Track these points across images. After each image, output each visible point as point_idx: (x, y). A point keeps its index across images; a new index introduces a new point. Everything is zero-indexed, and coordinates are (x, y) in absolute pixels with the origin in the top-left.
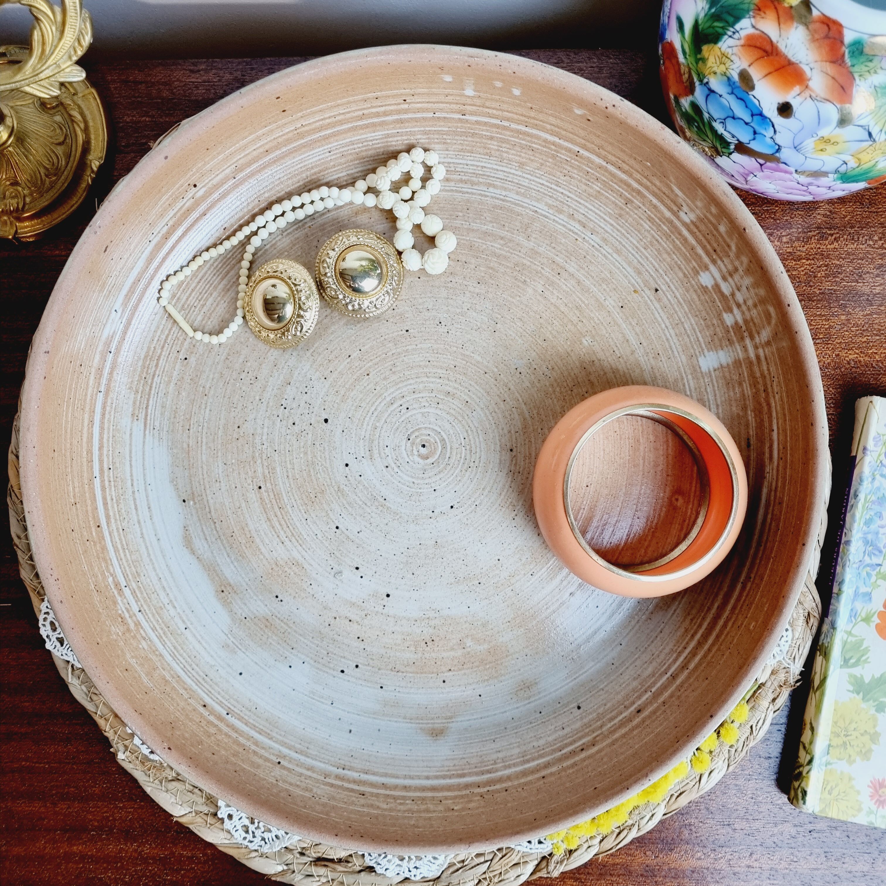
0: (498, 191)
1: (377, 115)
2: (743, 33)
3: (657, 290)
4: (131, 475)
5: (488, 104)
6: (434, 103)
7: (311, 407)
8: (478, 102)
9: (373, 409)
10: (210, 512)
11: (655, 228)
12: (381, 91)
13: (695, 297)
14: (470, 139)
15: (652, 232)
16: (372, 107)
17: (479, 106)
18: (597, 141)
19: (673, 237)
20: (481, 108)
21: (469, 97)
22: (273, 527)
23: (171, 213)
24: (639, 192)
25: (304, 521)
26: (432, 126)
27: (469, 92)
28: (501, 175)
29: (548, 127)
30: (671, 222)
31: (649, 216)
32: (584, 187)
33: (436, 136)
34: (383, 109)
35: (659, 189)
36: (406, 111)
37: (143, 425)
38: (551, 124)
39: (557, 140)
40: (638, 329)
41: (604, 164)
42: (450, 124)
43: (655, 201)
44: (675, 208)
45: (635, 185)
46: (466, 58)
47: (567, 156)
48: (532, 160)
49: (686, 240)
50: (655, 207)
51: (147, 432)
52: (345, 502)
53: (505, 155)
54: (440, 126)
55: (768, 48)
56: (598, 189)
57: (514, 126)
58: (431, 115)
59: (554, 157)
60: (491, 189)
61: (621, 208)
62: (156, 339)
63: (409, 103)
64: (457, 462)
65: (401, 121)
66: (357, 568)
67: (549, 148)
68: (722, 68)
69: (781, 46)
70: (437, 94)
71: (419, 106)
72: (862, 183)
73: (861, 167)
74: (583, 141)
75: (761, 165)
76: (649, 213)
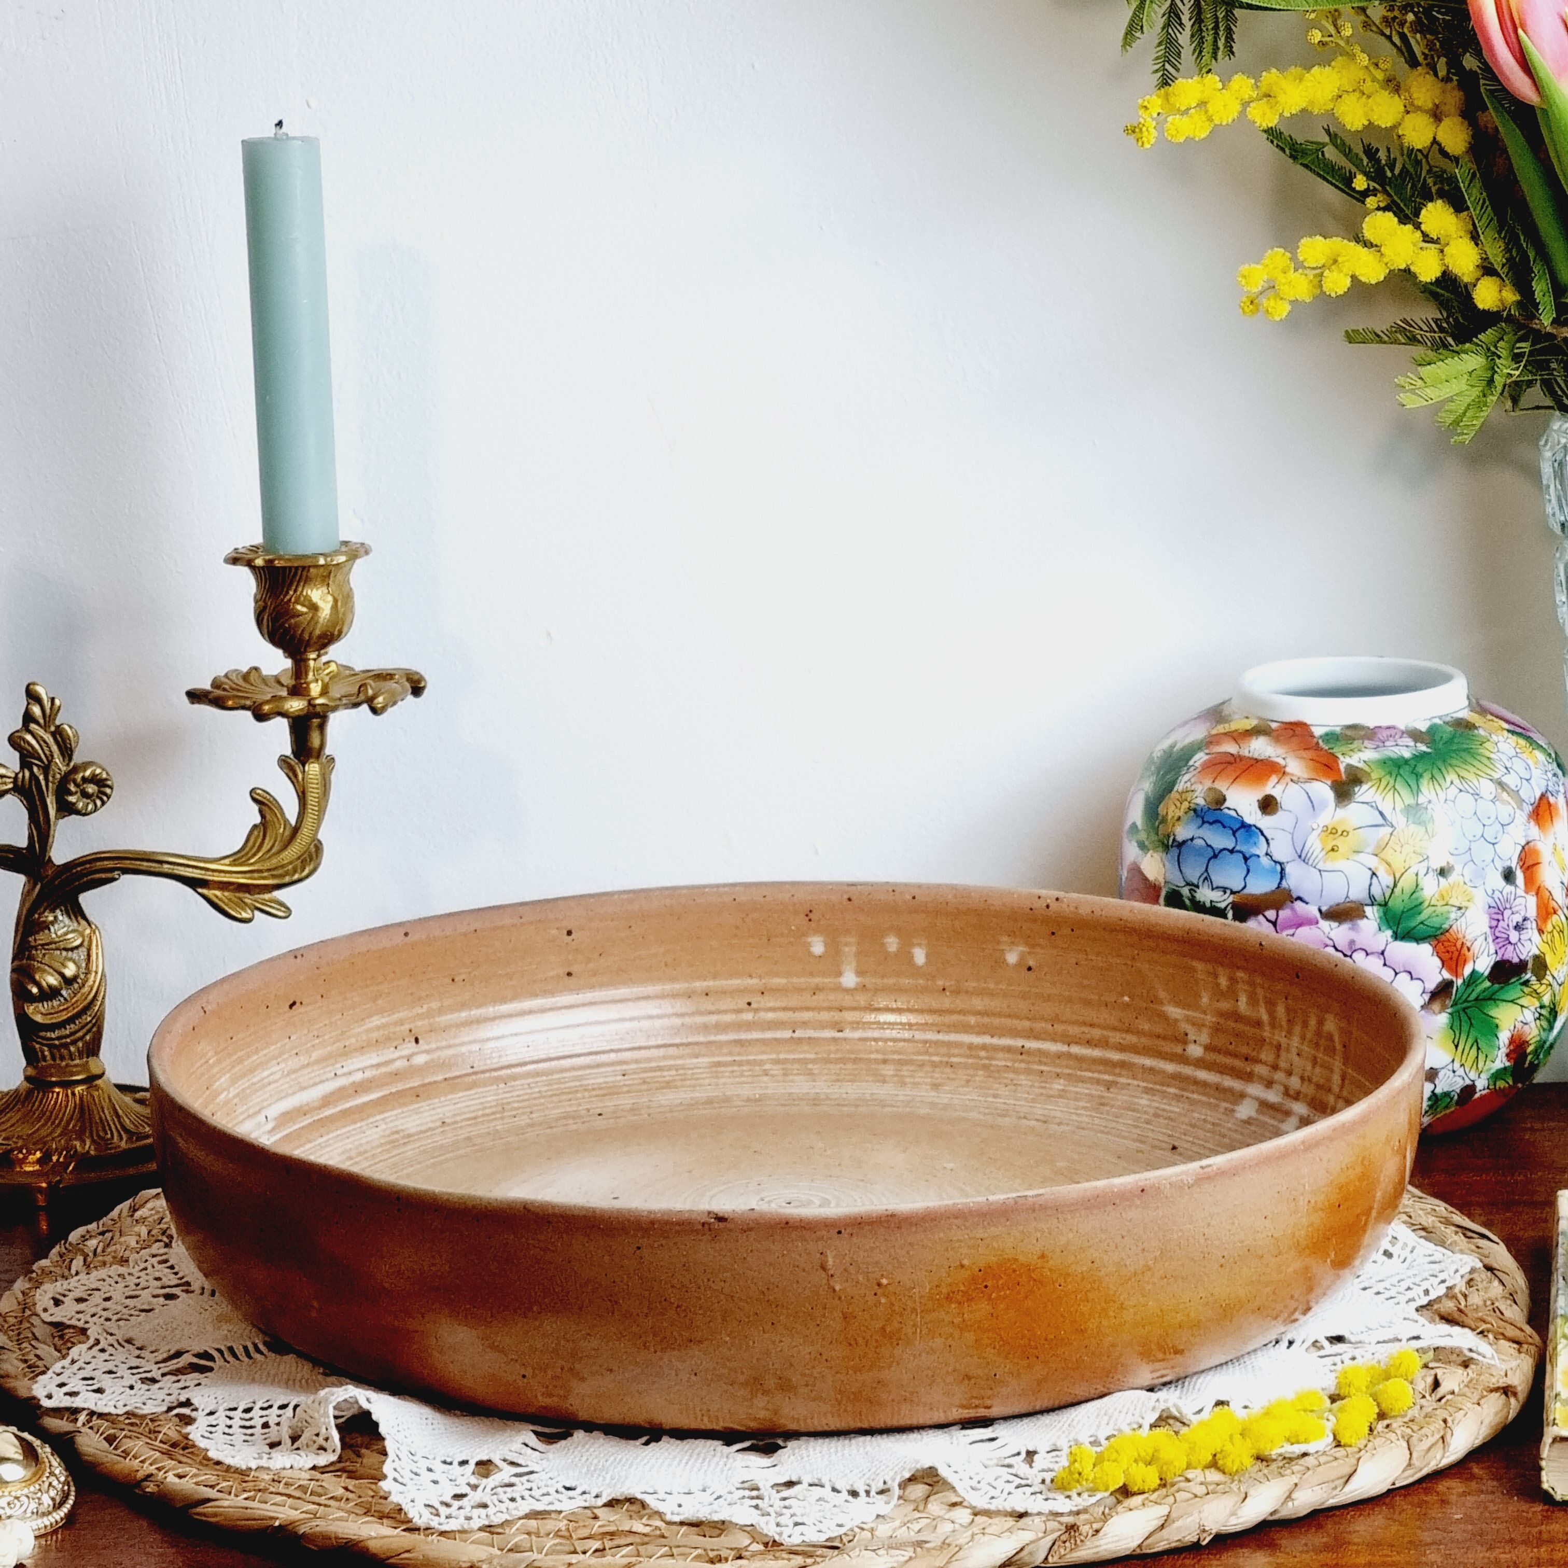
1: (705, 1029)
3: (1174, 1148)
5: (878, 1002)
6: (794, 1010)
8: (862, 999)
11: (1157, 1098)
12: (715, 979)
13: (1235, 1135)
14: (850, 1065)
15: (1155, 1104)
16: (699, 1012)
17: (864, 1009)
18: (1048, 1009)
19: (1186, 1094)
20: (867, 1014)
21: (847, 991)
24: (1122, 1064)
26: (789, 1052)
27: (849, 978)
29: (972, 1020)
30: (1178, 1076)
31: (1146, 1088)
32: (1037, 1091)
34: (714, 1019)
35: (1151, 1037)
36: (749, 1026)
38: (977, 1014)
39: (987, 1040)
41: (1065, 1048)
42: (818, 1048)
43: (1148, 1062)
44: (1178, 1049)
45: (1116, 1056)
47: (1007, 1059)
48: (952, 1080)
49: (1205, 1084)
50: (1152, 1070)
53: (908, 1079)
54: (801, 1052)
56: (1061, 1087)
57: (918, 1036)
58: (787, 1034)
59: (985, 1067)
61: (1101, 1098)
63: (756, 1010)
65: (742, 1043)
67: (978, 1057)
70: (799, 990)
71: (771, 1016)
72: (1426, 949)
73: (1399, 885)
74: (1027, 1024)
75: (1274, 924)
76: (1144, 1084)
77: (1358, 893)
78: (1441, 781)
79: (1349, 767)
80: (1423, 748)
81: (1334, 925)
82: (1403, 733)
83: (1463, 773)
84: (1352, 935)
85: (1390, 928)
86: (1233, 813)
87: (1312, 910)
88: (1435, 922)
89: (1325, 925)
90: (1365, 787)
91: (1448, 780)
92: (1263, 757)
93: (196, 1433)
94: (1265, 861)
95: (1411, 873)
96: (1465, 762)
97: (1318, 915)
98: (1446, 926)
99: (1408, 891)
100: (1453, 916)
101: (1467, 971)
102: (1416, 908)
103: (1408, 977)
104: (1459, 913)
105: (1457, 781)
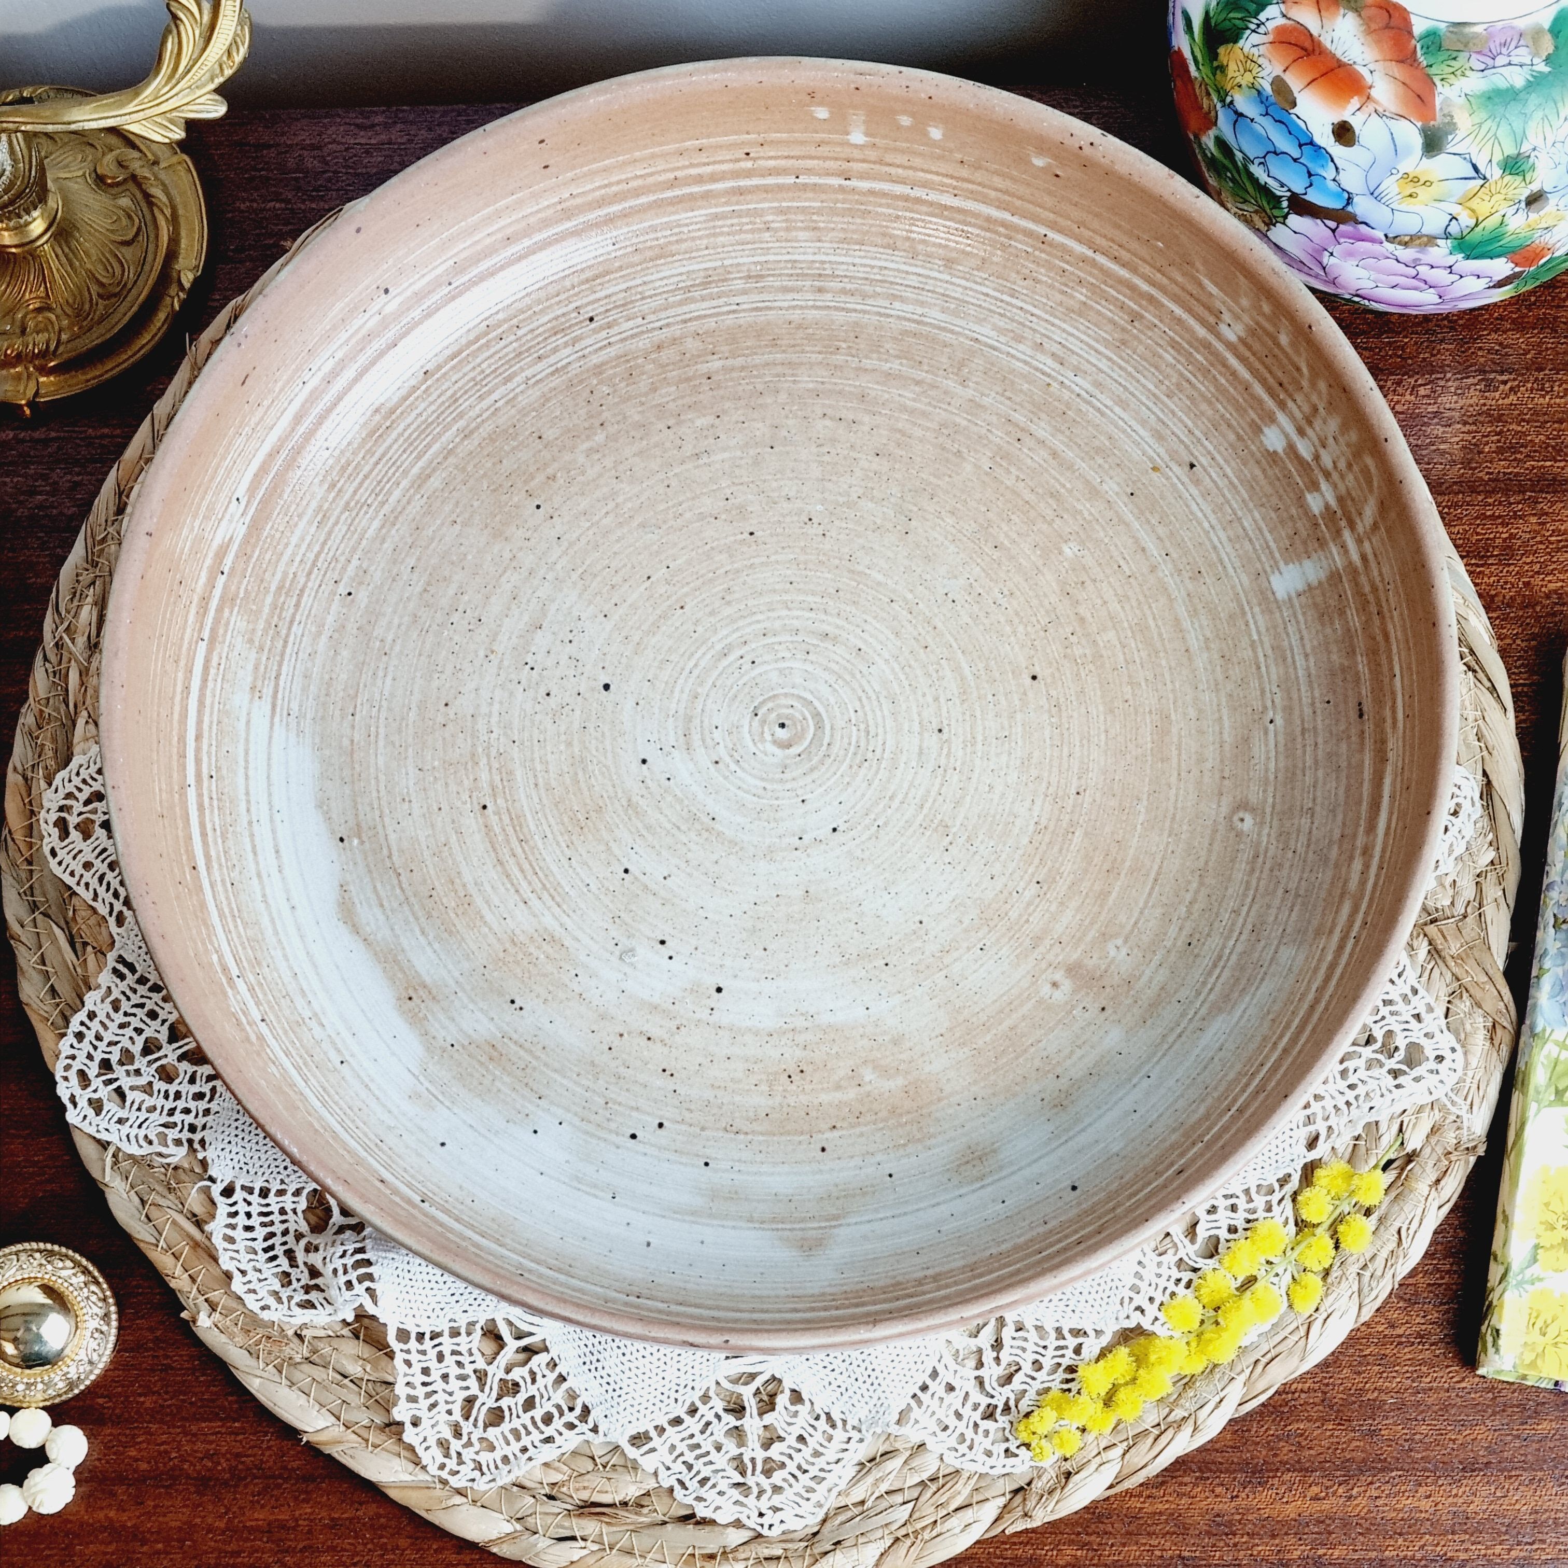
0: (910, 308)
1: (700, 179)
2: (1271, 25)
3: (1192, 466)
4: (247, 793)
5: (889, 158)
6: (798, 158)
7: (580, 664)
8: (872, 155)
9: (691, 664)
10: (390, 857)
11: (1183, 360)
12: (708, 137)
13: (1258, 472)
14: (859, 221)
15: (1179, 367)
16: (692, 165)
17: (874, 163)
18: (1076, 214)
19: (1214, 372)
20: (877, 167)
21: (856, 146)
22: (508, 876)
23: (344, 336)
24: (1151, 299)
25: (564, 861)
26: (793, 199)
27: (857, 137)
28: (913, 281)
29: (993, 194)
30: (1207, 346)
31: (1172, 339)
32: (1059, 297)
33: (801, 217)
34: (709, 169)
35: (1183, 289)
36: (749, 174)
37: (269, 707)
38: (996, 189)
39: (1007, 216)
40: (1161, 530)
41: (1090, 253)
42: (824, 196)
43: (1178, 311)
44: (1212, 320)
45: (1145, 287)
46: (852, 76)
47: (1027, 244)
48: (968, 254)
49: (1234, 373)
50: (1179, 321)
51: (277, 719)
52: (640, 825)
53: (920, 247)
54: (806, 200)
55: (1307, 44)
56: (1083, 299)
57: (933, 196)
58: (791, 180)
59: (1004, 247)
60: (897, 305)
61: (1124, 330)
62: (298, 559)
63: (755, 159)
64: (842, 752)
65: (741, 192)
66: (663, 942)
67: (996, 232)
68: (1248, 77)
69: (1326, 41)
70: (802, 143)
71: (772, 163)
72: (1499, 260)
73: (1482, 224)
74: (1052, 216)
76: (1171, 333)
77: (1432, 229)
79: (1446, 103)
81: (1400, 246)
85: (1463, 252)
87: (1377, 233)
88: (1515, 243)
89: (1389, 245)
95: (1498, 216)
97: (1383, 238)
98: (1527, 243)
100: (1537, 235)
102: (1496, 237)
103: (1473, 277)
104: (1546, 232)
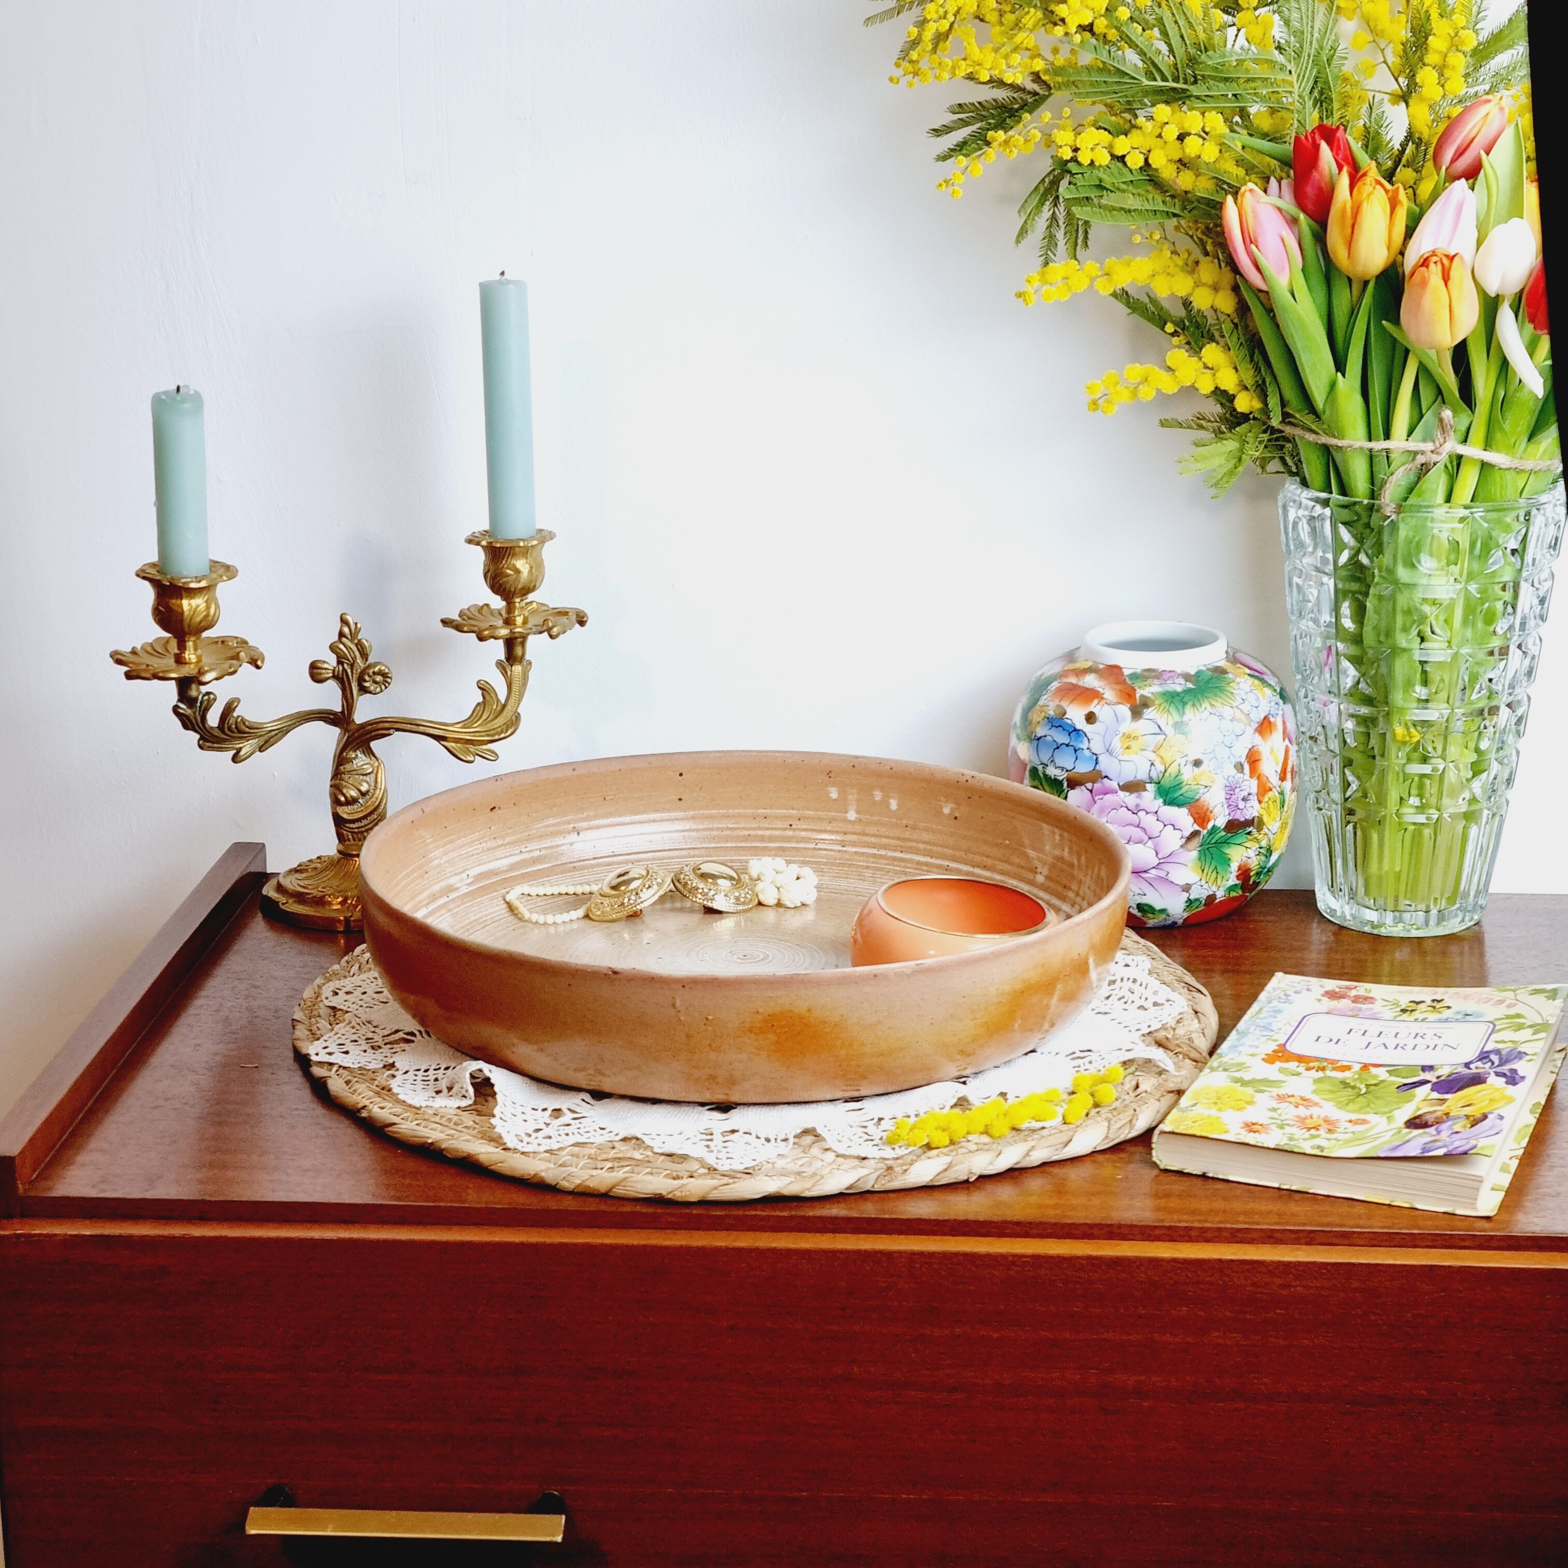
1: (762, 839)
5: (867, 829)
6: (817, 831)
8: (859, 828)
12: (771, 808)
16: (760, 828)
17: (859, 833)
20: (860, 836)
21: (850, 822)
26: (812, 857)
27: (852, 814)
29: (921, 846)
34: (768, 833)
36: (789, 839)
41: (971, 867)
57: (890, 854)
58: (812, 846)
63: (794, 830)
70: (820, 819)
71: (803, 834)
72: (1184, 811)
73: (1168, 772)
74: (952, 851)
75: (1091, 791)
77: (1142, 775)
78: (1198, 707)
79: (1142, 696)
80: (1190, 685)
81: (1127, 794)
82: (1179, 675)
83: (1214, 703)
84: (1138, 801)
85: (1162, 797)
86: (1069, 722)
87: (1114, 785)
88: (1190, 795)
89: (1121, 794)
90: (1150, 709)
91: (1204, 706)
92: (1090, 687)
93: (394, 1084)
94: (1087, 752)
95: (1175, 764)
96: (1216, 695)
97: (1117, 787)
98: (1197, 797)
99: (1173, 775)
100: (1201, 791)
101: (1210, 825)
102: (1178, 786)
103: (1172, 827)
104: (1206, 790)
105: (1209, 707)
